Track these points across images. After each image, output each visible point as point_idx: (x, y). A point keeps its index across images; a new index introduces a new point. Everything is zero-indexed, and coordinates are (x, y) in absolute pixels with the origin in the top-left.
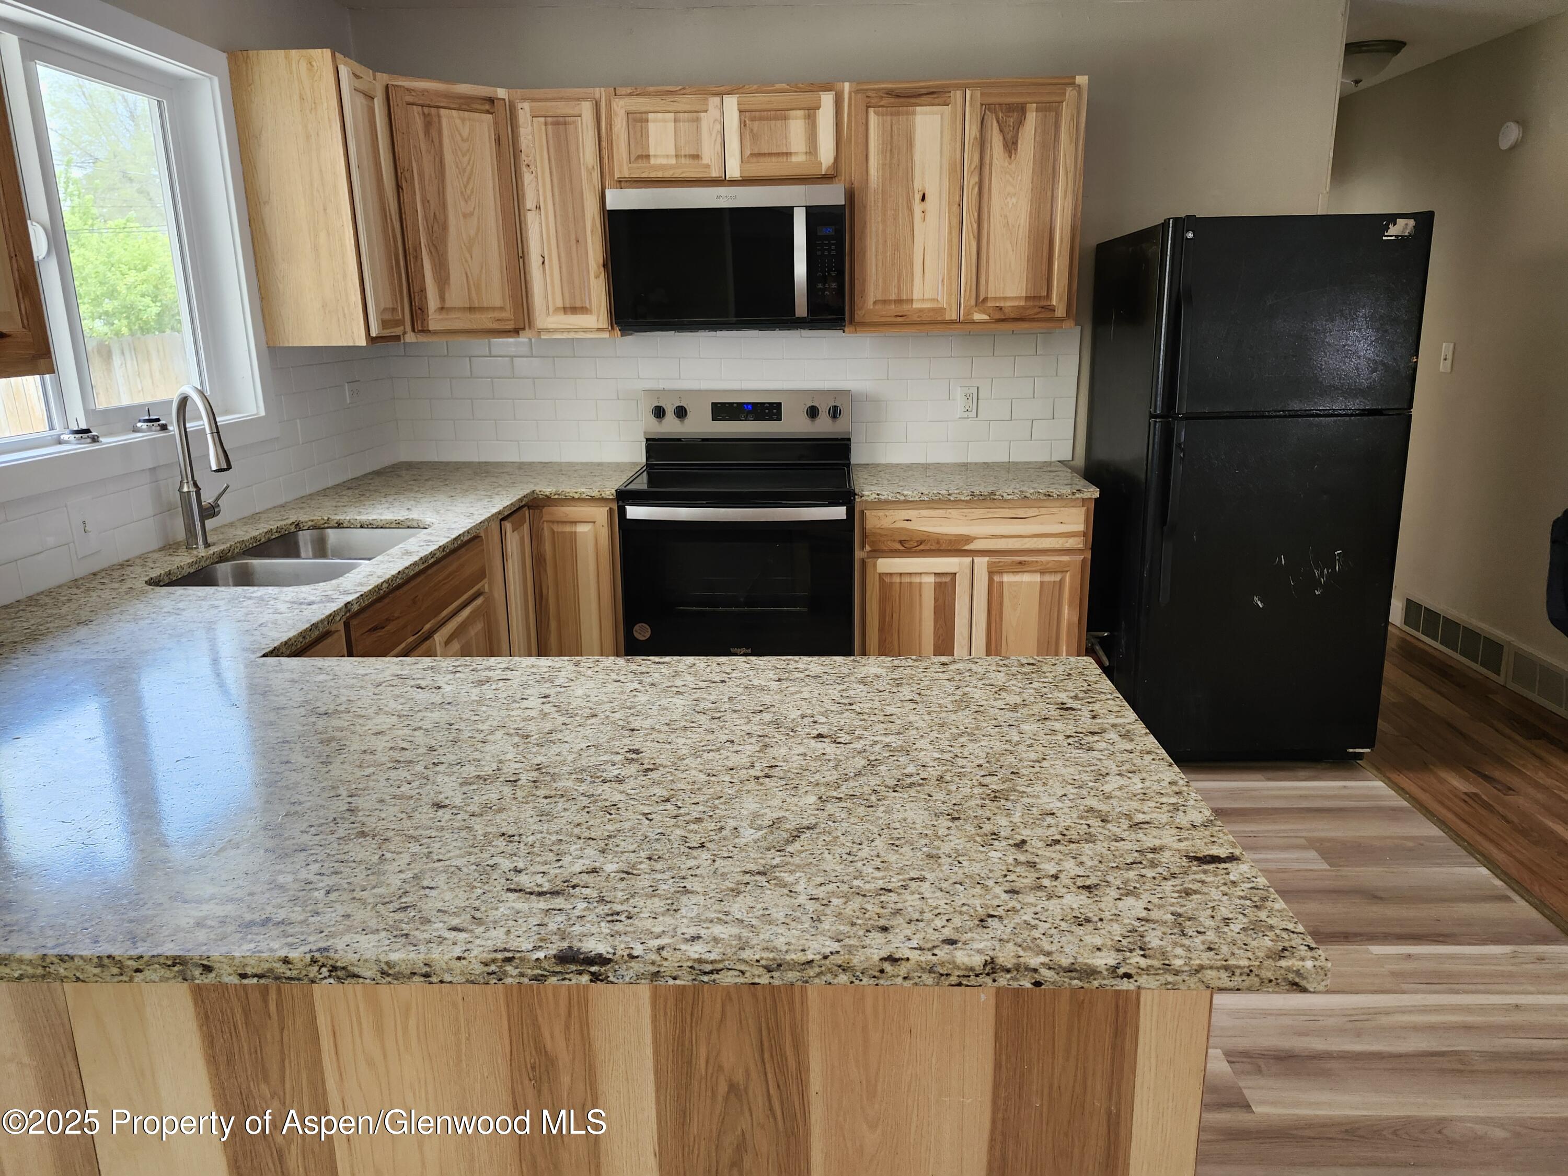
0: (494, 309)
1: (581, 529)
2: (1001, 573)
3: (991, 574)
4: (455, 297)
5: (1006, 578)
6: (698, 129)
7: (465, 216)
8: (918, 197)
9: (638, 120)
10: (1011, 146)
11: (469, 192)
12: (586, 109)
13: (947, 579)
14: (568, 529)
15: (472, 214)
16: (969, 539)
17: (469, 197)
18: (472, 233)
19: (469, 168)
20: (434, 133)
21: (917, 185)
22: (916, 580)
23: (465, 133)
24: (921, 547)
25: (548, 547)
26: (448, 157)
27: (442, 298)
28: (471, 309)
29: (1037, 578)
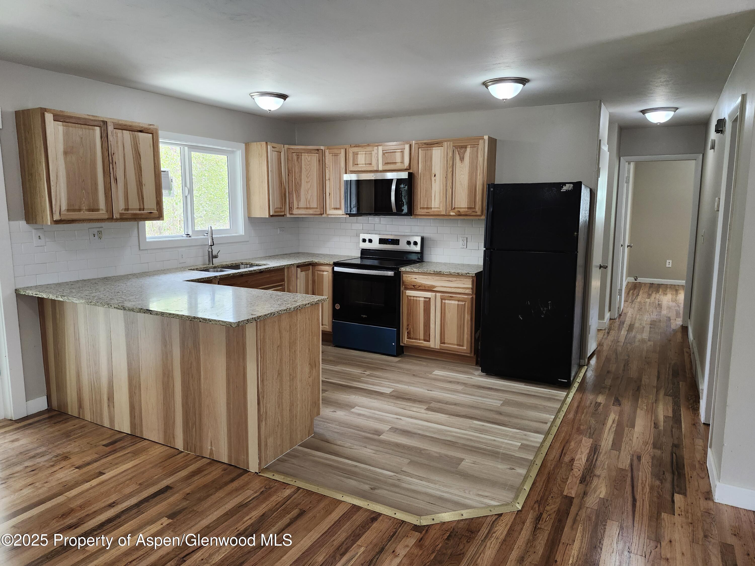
0: (314, 208)
1: (325, 273)
2: (445, 299)
3: (442, 299)
4: (302, 205)
5: (447, 301)
6: (371, 156)
7: (307, 182)
8: (433, 175)
9: (355, 154)
10: (462, 159)
11: (309, 176)
12: (343, 151)
13: (428, 300)
14: (321, 273)
15: (309, 182)
16: (435, 287)
17: (309, 177)
18: (309, 187)
19: (309, 169)
20: (299, 160)
21: (433, 172)
22: (418, 299)
23: (309, 160)
24: (419, 288)
25: (316, 278)
26: (303, 166)
27: (298, 205)
28: (307, 208)
29: (456, 302)
